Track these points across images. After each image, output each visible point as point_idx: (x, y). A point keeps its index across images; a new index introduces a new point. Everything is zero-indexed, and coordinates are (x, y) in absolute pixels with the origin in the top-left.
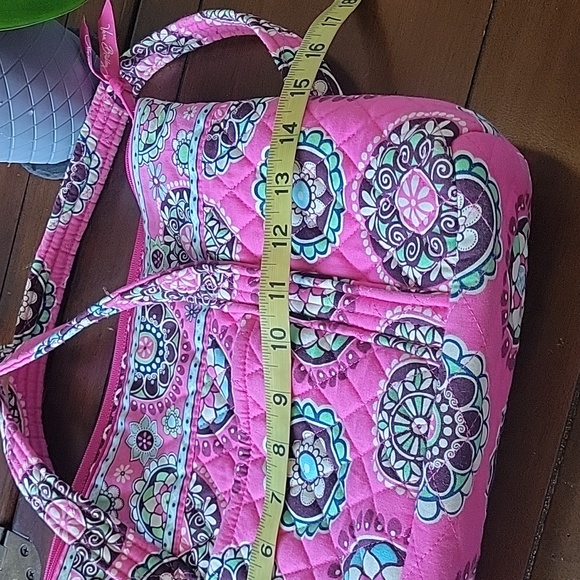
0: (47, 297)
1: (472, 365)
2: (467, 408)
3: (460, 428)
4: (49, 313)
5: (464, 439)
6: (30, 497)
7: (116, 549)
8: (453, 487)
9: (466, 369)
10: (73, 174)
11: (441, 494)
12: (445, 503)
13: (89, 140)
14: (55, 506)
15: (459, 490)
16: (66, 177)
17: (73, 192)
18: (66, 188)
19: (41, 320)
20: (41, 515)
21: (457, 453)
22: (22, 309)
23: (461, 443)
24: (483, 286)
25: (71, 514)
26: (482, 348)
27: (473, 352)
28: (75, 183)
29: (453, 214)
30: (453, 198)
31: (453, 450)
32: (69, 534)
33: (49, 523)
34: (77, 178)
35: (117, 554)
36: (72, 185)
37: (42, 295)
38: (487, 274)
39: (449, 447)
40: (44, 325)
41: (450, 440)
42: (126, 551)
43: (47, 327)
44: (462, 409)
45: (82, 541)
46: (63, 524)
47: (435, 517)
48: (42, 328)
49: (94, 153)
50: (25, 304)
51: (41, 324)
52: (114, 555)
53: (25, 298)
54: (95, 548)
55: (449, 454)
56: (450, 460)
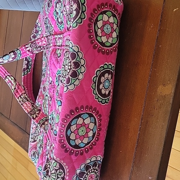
0: (30, 62)
1: (75, 49)
2: (74, 61)
3: (73, 66)
4: (31, 66)
5: (73, 69)
6: (20, 102)
7: (37, 115)
8: (71, 82)
9: (74, 50)
10: (34, 32)
11: (68, 85)
12: (69, 87)
13: (39, 23)
14: (26, 103)
15: (73, 83)
16: (33, 32)
17: (35, 36)
18: (33, 35)
19: (29, 68)
20: (22, 106)
21: (72, 73)
22: (24, 65)
23: (73, 70)
24: (77, 27)
25: (29, 105)
26: (78, 44)
27: (75, 45)
28: (35, 34)
29: (71, 7)
30: (71, 3)
31: (71, 72)
32: (27, 110)
33: (23, 108)
34: (35, 33)
35: (37, 116)
36: (34, 34)
37: (28, 62)
38: (78, 23)
39: (70, 72)
40: (30, 69)
41: (70, 70)
42: (39, 116)
43: (31, 70)
44: (73, 61)
45: (30, 112)
46: (26, 108)
47: (66, 91)
48: (30, 70)
49: (40, 27)
50: (24, 64)
51: (29, 69)
52: (36, 116)
53: (24, 62)
54: (32, 114)
55: (70, 74)
56: (70, 75)
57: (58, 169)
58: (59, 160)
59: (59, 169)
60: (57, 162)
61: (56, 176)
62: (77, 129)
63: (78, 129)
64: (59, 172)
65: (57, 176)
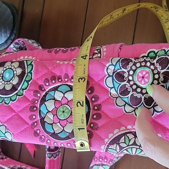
57: (119, 146)
58: (104, 146)
59: (119, 144)
60: (108, 148)
61: (132, 148)
62: (59, 122)
63: (60, 120)
64: (125, 143)
65: (131, 145)
